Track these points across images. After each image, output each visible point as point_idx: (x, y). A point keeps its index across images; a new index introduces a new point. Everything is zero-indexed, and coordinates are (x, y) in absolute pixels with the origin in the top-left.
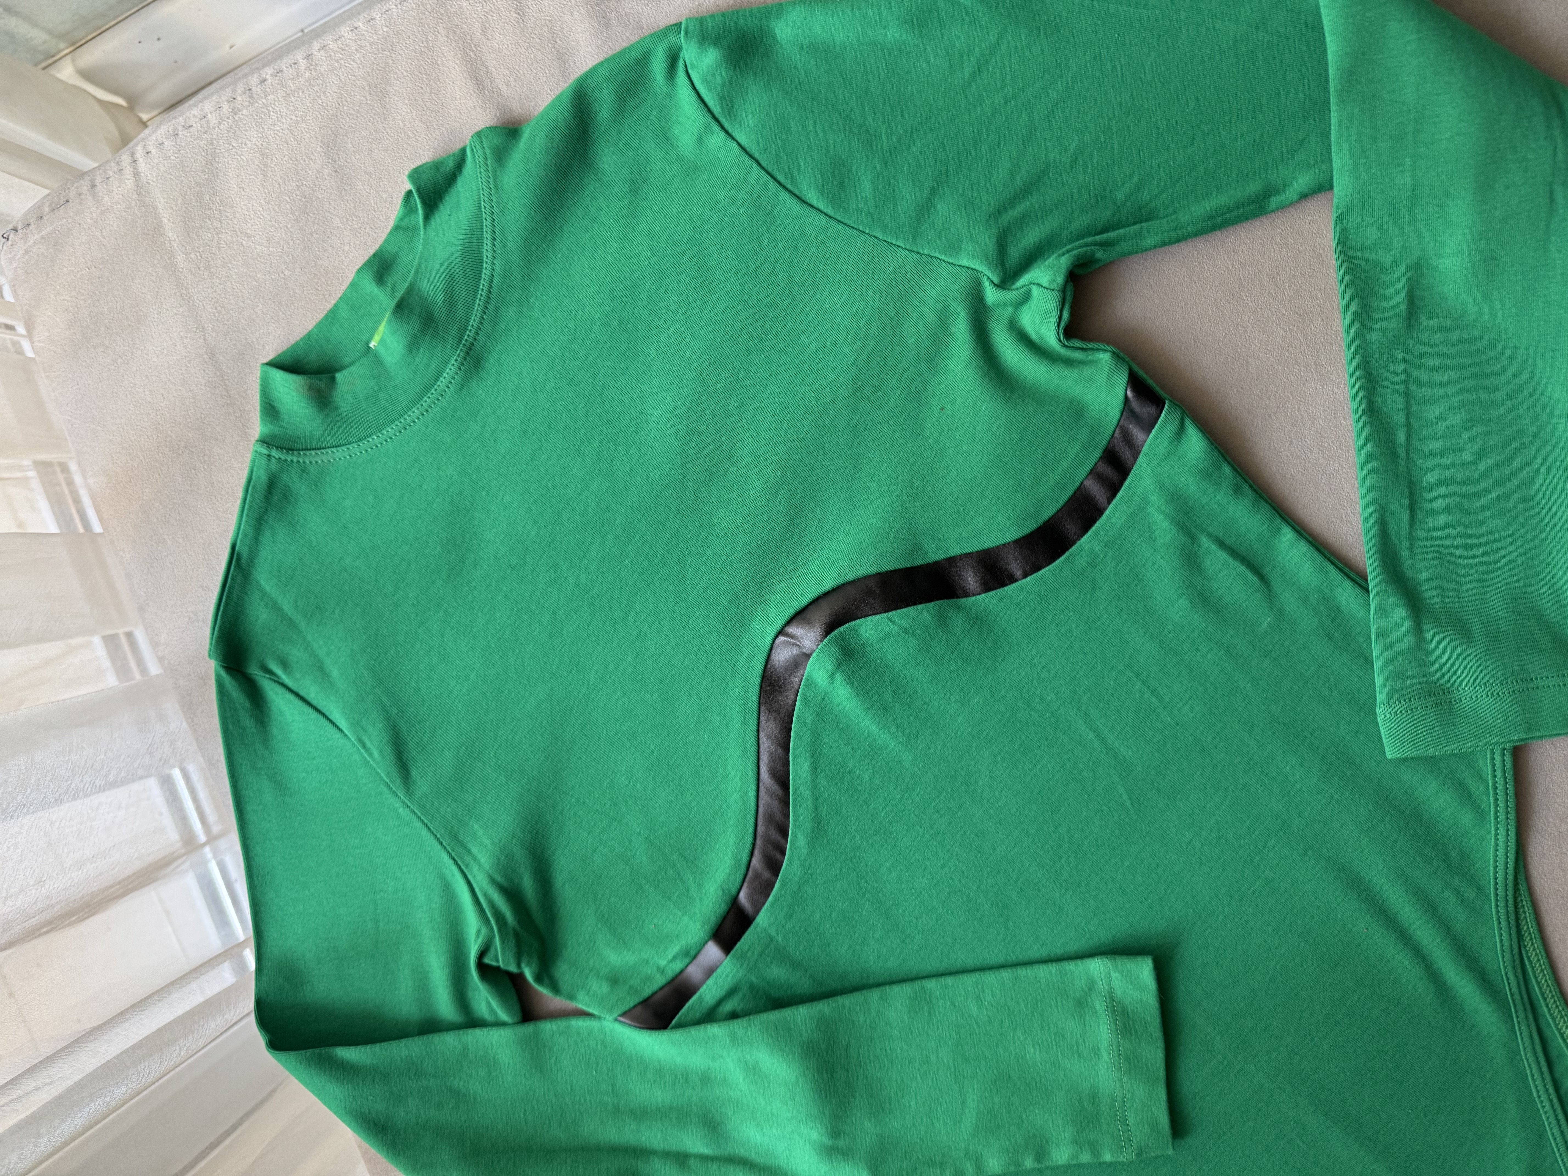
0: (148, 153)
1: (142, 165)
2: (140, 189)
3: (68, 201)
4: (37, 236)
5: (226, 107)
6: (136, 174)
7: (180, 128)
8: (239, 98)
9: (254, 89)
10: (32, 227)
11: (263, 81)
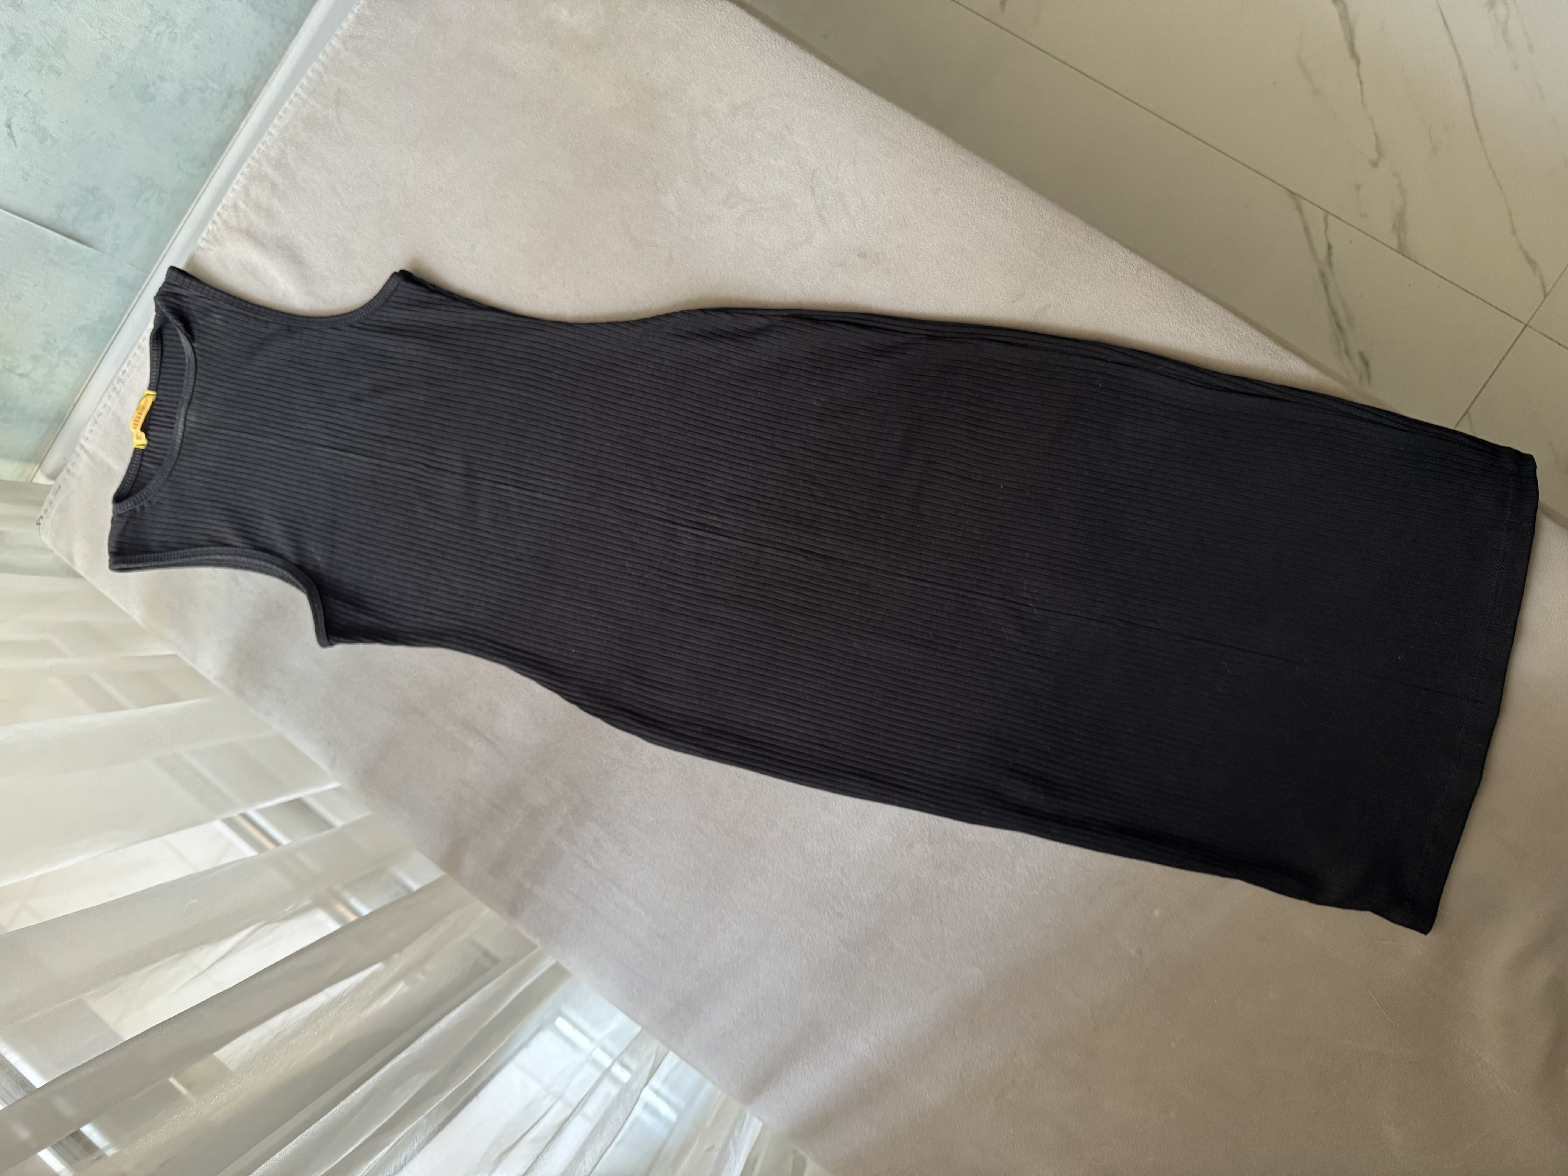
0: (87, 439)
1: (87, 445)
2: (91, 457)
3: (60, 487)
4: (54, 512)
5: (113, 395)
6: (86, 451)
7: (96, 418)
8: (117, 386)
9: (122, 378)
10: (49, 510)
11: (124, 372)
